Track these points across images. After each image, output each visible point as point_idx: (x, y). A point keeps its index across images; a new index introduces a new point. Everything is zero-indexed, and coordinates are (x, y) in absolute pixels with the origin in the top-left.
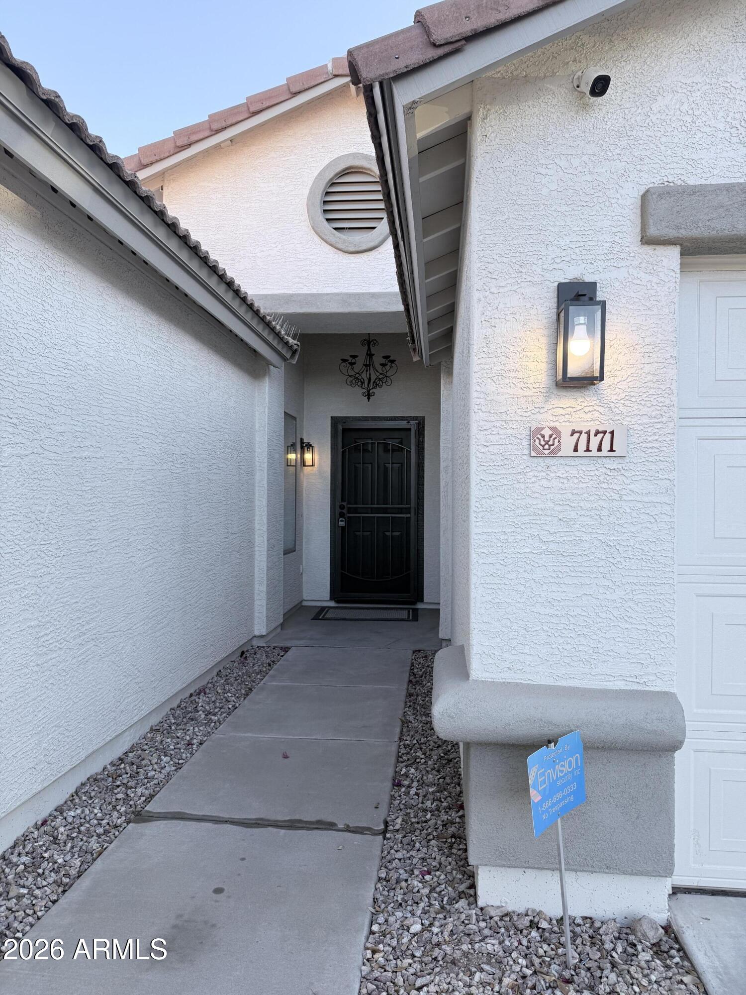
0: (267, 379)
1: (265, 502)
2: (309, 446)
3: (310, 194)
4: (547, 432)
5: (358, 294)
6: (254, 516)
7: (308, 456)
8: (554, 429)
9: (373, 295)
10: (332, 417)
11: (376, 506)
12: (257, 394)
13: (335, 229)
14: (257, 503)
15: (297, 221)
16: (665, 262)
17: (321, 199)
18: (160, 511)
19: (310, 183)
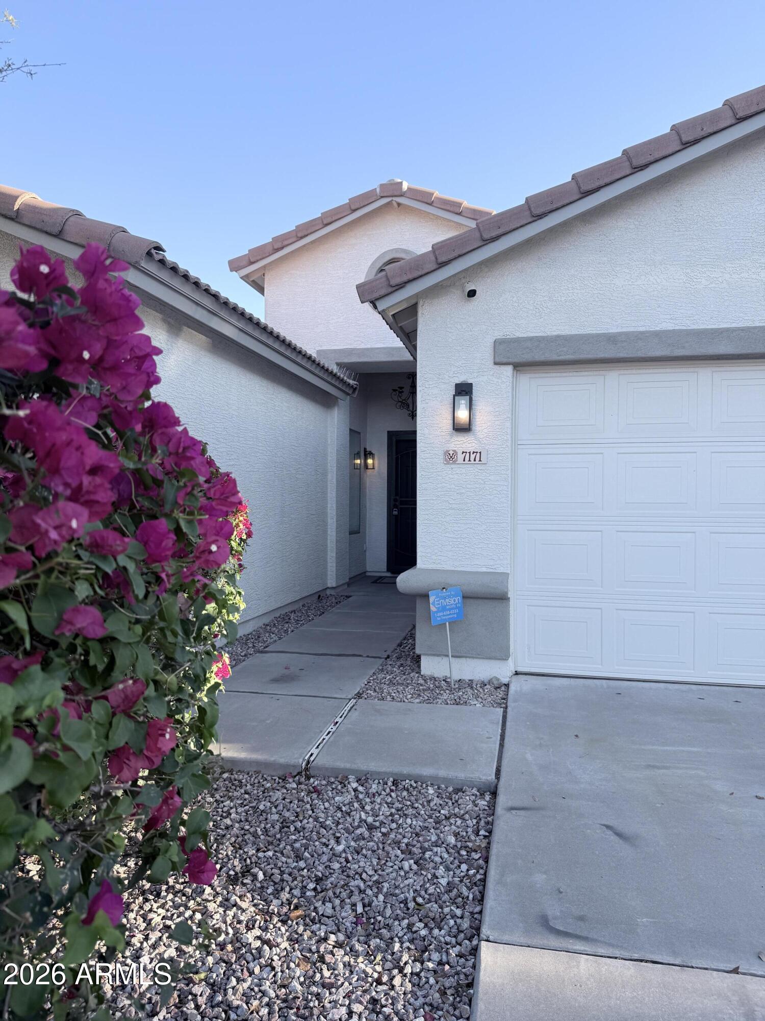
0: (336, 408)
1: (334, 494)
2: (370, 454)
4: (451, 453)
6: (327, 504)
7: (370, 461)
8: (455, 451)
10: (388, 432)
12: (329, 419)
14: (329, 495)
16: (505, 373)
19: (366, 270)
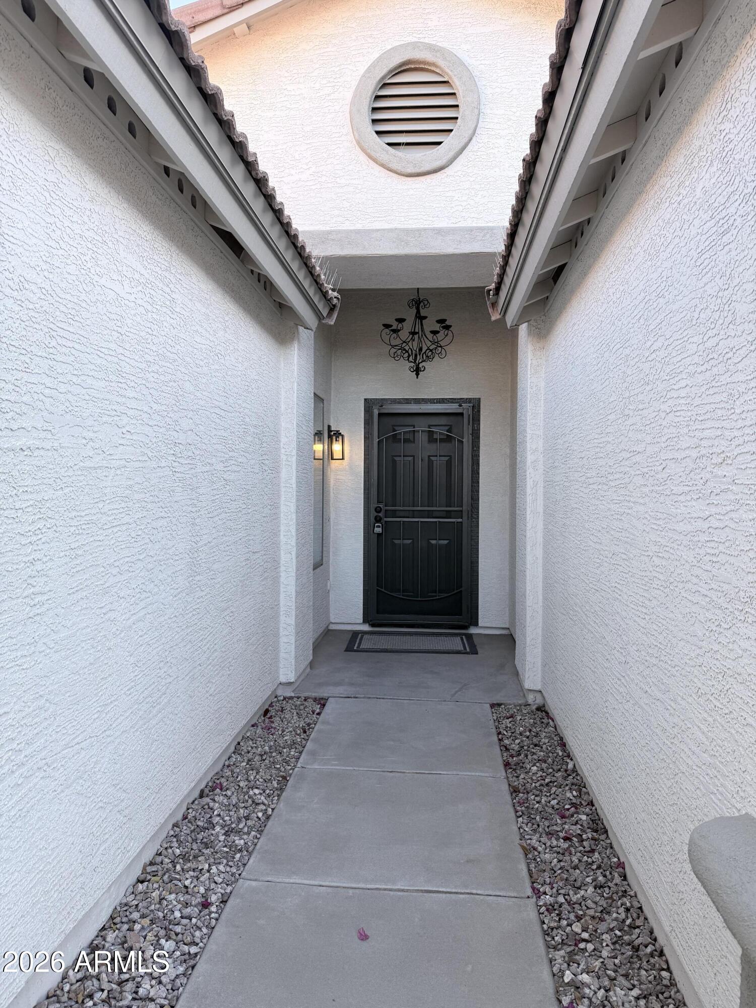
0: (296, 346)
1: (293, 507)
2: (338, 434)
3: (355, 96)
5: (419, 230)
6: (279, 526)
7: (337, 447)
9: (439, 231)
10: (366, 399)
11: (419, 508)
12: (282, 365)
13: (390, 144)
14: (283, 508)
15: (337, 135)
17: (369, 106)
18: (155, 532)
19: (355, 84)
